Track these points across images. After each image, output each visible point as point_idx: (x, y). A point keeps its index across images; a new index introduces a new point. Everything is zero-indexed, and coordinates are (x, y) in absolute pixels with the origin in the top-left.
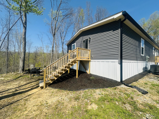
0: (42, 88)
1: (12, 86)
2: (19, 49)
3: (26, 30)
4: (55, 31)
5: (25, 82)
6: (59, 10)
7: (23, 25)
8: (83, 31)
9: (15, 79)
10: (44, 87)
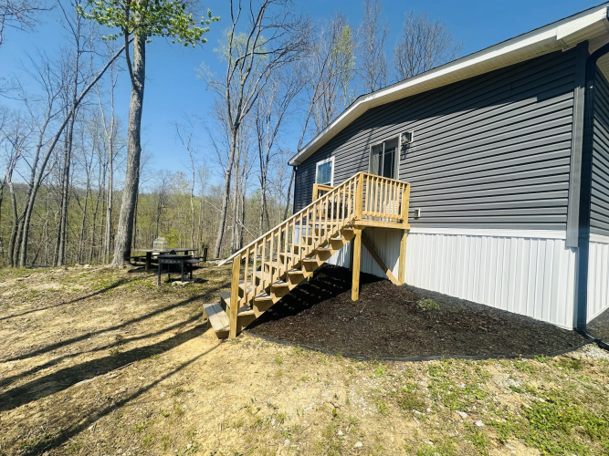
0: (223, 335)
1: (98, 319)
2: (102, 175)
3: (141, 103)
4: (240, 111)
5: (144, 306)
6: (257, 29)
7: (133, 81)
8: (373, 106)
9: (102, 291)
10: (233, 334)
